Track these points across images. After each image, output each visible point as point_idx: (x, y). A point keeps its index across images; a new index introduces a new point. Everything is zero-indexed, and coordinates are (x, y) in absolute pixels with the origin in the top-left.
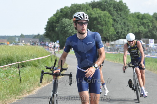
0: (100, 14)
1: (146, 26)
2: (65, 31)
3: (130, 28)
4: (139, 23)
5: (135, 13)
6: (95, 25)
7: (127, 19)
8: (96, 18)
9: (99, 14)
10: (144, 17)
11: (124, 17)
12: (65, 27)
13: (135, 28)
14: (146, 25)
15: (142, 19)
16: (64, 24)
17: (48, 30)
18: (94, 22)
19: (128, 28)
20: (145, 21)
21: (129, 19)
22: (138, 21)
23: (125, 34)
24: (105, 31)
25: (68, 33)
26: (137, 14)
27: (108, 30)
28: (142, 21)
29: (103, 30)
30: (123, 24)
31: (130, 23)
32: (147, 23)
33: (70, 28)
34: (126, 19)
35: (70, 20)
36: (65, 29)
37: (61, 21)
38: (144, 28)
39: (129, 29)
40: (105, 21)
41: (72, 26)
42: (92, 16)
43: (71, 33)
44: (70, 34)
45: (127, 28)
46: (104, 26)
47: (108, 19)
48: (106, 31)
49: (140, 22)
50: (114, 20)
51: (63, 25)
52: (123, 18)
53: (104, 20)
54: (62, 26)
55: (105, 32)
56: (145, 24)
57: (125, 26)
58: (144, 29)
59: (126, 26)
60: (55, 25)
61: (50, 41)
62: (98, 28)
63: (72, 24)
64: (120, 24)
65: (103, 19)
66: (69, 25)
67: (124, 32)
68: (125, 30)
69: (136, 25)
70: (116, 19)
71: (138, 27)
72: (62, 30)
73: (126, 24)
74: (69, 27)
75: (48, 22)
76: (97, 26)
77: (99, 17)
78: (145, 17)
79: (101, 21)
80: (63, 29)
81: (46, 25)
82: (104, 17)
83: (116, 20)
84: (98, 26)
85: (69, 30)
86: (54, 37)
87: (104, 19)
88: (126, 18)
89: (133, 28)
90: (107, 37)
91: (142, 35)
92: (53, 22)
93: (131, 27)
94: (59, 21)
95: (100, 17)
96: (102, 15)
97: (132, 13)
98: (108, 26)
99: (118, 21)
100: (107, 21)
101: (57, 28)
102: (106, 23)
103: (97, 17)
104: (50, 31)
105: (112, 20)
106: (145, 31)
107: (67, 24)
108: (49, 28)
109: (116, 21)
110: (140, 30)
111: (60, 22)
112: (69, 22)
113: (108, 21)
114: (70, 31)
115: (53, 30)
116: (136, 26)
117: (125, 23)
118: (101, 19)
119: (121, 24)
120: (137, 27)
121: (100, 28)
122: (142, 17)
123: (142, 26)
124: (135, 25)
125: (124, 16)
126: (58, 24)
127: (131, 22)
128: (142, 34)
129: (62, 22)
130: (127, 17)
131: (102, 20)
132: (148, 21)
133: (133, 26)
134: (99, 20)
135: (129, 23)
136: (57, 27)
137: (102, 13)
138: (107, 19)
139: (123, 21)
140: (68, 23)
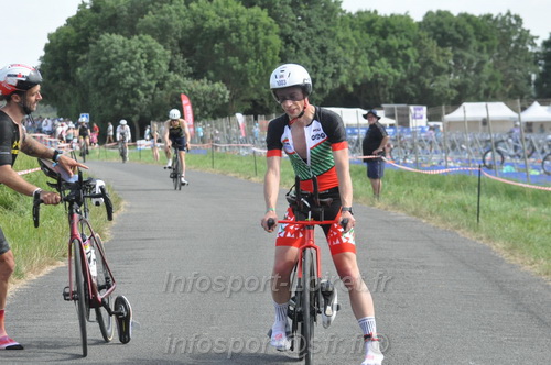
0: (237, 17)
1: (400, 60)
2: (112, 78)
3: (342, 66)
4: (375, 50)
5: (359, 13)
6: (218, 57)
7: (333, 36)
8: (222, 29)
9: (234, 18)
10: (388, 29)
11: (320, 28)
12: (109, 67)
13: (359, 67)
14: (397, 55)
15: (384, 34)
16: (106, 55)
17: (49, 78)
18: (216, 45)
19: (336, 65)
20: (393, 41)
21: (341, 35)
22: (370, 40)
23: (325, 86)
24: (253, 77)
25: (120, 88)
26: (367, 18)
27: (264, 72)
28: (383, 42)
29: (247, 75)
30: (317, 53)
31: (344, 48)
32: (401, 47)
33: (126, 67)
34: (327, 34)
35: (129, 38)
36: (109, 71)
37: (94, 43)
38: (390, 65)
39: (338, 69)
40: (256, 42)
41: (135, 62)
42: (207, 26)
43: (133, 85)
44: (128, 89)
45: (330, 69)
46: (250, 60)
47: (267, 34)
48: (256, 78)
49: (377, 45)
50: (287, 39)
51: (104, 59)
52: (319, 33)
53: (249, 40)
54: (99, 61)
55: (256, 82)
56: (394, 54)
57: (324, 60)
58: (390, 70)
59: (328, 60)
60: (76, 59)
61: (55, 114)
62: (229, 68)
63: (135, 53)
64: (308, 52)
65: (248, 36)
66: (123, 57)
67: (322, 81)
68: (325, 74)
69: (363, 57)
70: (291, 36)
71: (371, 64)
72: (97, 78)
73: (330, 52)
74: (125, 63)
75: (47, 48)
76: (226, 60)
77: (231, 26)
78: (392, 27)
79: (240, 43)
80: (102, 70)
81: (41, 59)
82: (251, 27)
83: (294, 38)
84: (231, 59)
85: (123, 76)
86: (69, 100)
87: (253, 36)
88: (329, 31)
89: (353, 66)
90: (262, 100)
91: (387, 89)
92: (66, 47)
93: (347, 62)
94: (86, 44)
95: (236, 29)
96: (243, 19)
97: (350, 15)
98: (265, 62)
99: (300, 41)
100: (261, 41)
101: (79, 69)
102: (257, 50)
103: (227, 26)
104: (57, 79)
105: (277, 37)
106: (395, 78)
107: (116, 53)
108: (54, 68)
109: (293, 41)
110: (376, 75)
111: (91, 46)
112: (124, 46)
113: (267, 43)
114: (130, 79)
115: (68, 77)
116: (364, 59)
117: (323, 50)
118: (239, 36)
119: (312, 52)
120: (367, 62)
121: (238, 67)
122: (384, 27)
123: (384, 60)
124: (360, 55)
125: (323, 26)
126: (83, 52)
127: (347, 46)
128: (384, 86)
129: (99, 46)
130: (332, 29)
131: (245, 39)
132: (405, 42)
133: (352, 61)
134: (234, 38)
135: (339, 50)
136: (80, 65)
137: (242, 14)
138: (261, 35)
139: (318, 40)
140: (120, 51)
